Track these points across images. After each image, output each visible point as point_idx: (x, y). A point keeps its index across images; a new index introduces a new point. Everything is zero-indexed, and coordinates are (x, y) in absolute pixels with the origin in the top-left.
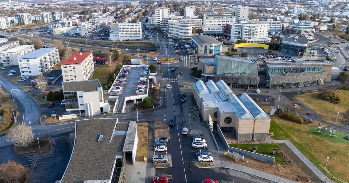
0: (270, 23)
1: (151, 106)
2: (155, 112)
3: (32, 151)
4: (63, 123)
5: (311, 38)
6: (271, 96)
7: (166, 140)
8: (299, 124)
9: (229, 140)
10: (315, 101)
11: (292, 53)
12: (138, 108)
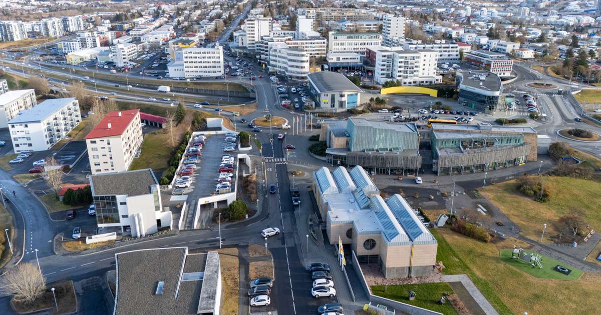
0: (440, 48)
1: (243, 215)
2: (250, 227)
3: (43, 307)
4: (95, 251)
5: (508, 74)
6: (441, 189)
7: (269, 284)
8: (484, 243)
9: (372, 278)
10: (510, 198)
11: (475, 106)
12: (221, 219)
